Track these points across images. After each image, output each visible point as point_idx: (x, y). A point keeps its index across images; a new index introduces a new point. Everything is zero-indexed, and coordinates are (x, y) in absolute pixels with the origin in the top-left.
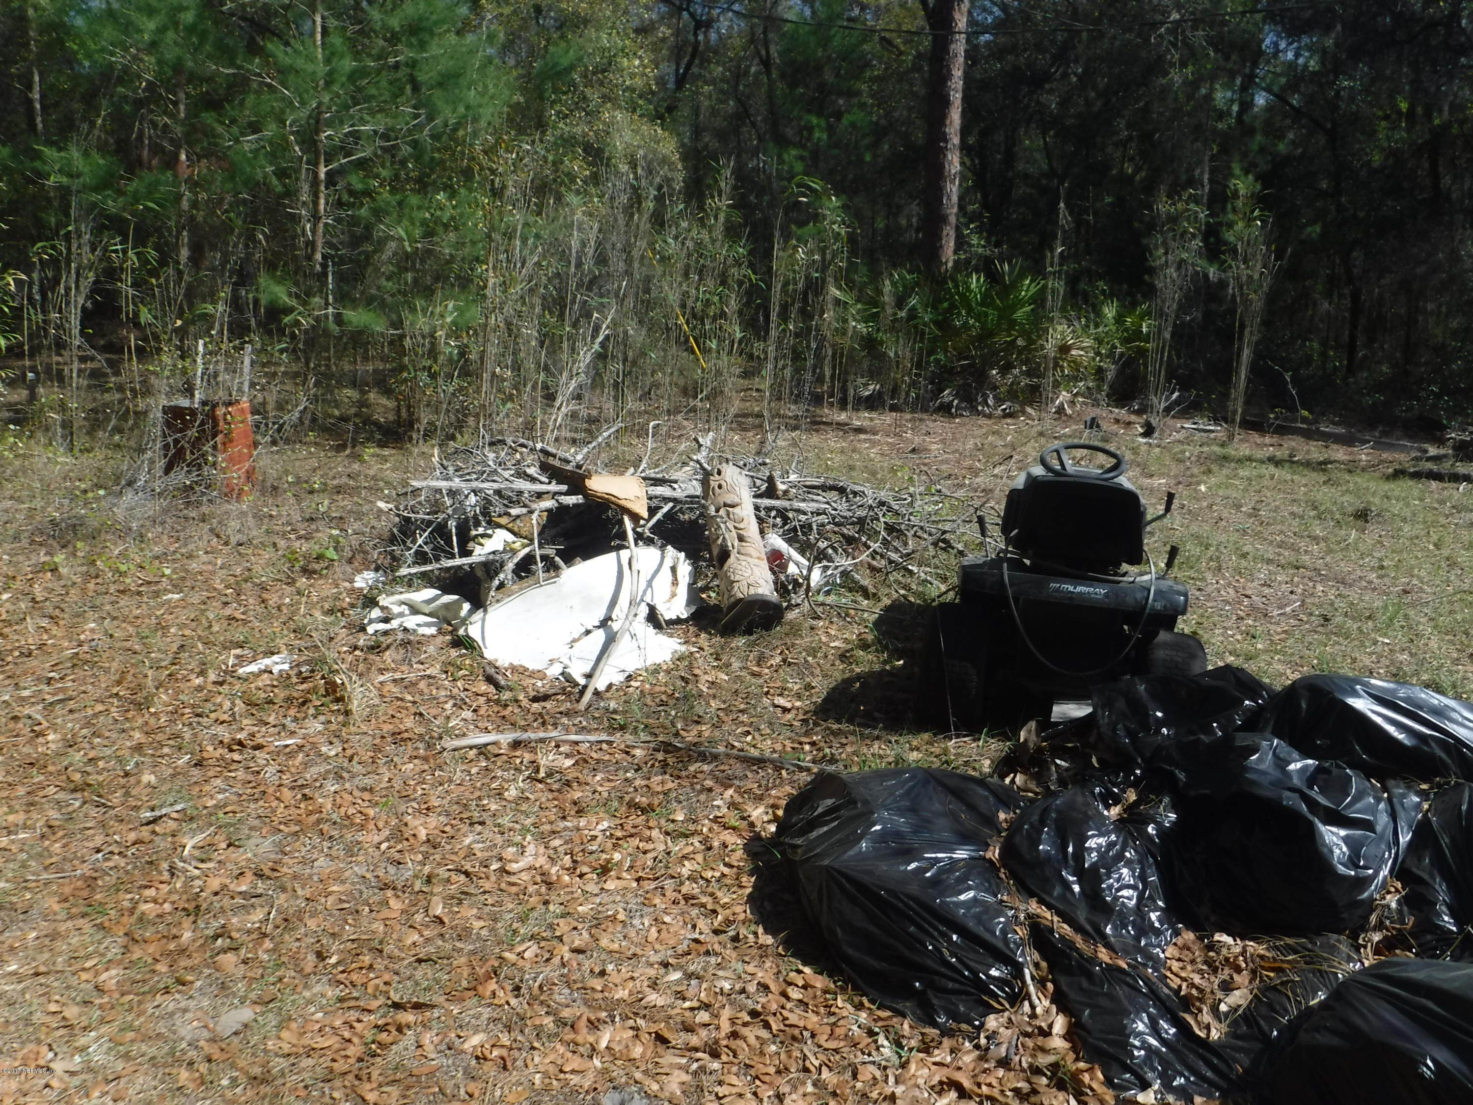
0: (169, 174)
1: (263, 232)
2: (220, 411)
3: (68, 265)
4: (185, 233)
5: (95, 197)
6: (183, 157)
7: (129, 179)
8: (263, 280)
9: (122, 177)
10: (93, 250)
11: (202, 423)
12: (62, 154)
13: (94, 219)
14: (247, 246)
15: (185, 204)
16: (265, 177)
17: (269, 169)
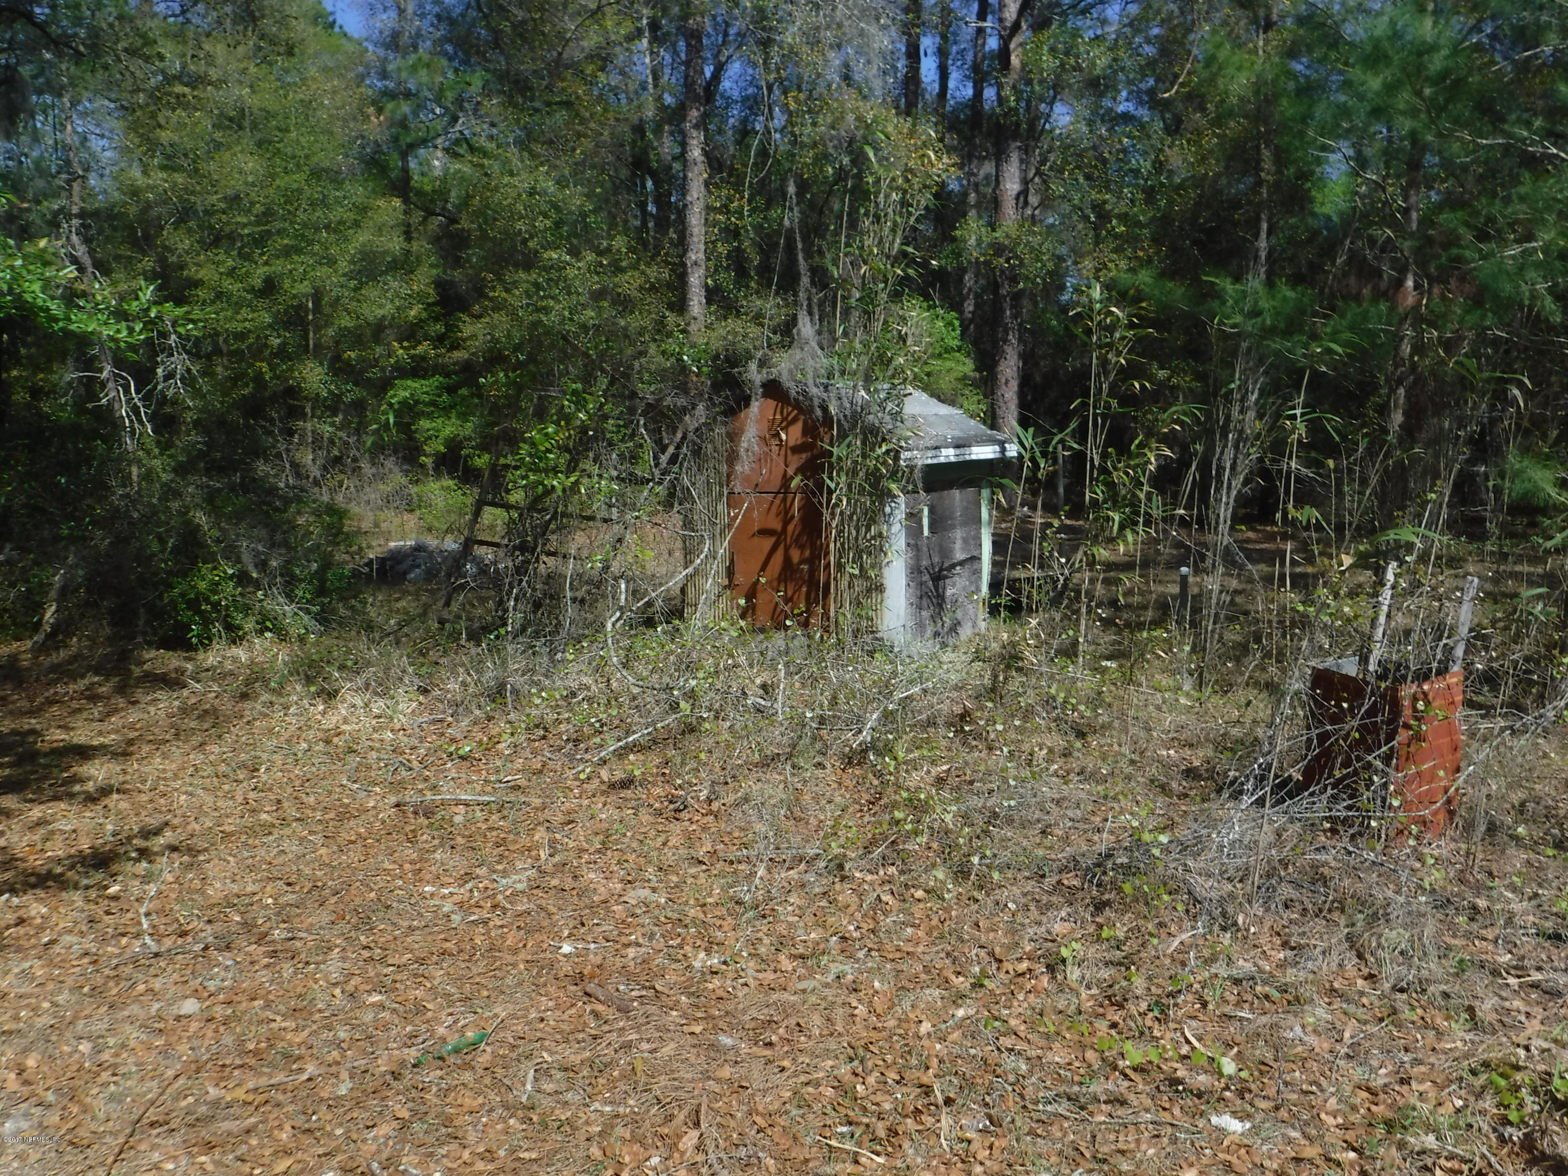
0: (1383, 307)
1: (1521, 385)
2: (1407, 690)
3: (1224, 436)
4: (1401, 391)
5: (1276, 344)
6: (1410, 283)
7: (1326, 316)
8: (1513, 459)
9: (1315, 314)
10: (1260, 416)
11: (1372, 712)
12: (1238, 286)
13: (1266, 373)
14: (1492, 407)
15: (1406, 349)
16: (1534, 296)
17: (1541, 287)
